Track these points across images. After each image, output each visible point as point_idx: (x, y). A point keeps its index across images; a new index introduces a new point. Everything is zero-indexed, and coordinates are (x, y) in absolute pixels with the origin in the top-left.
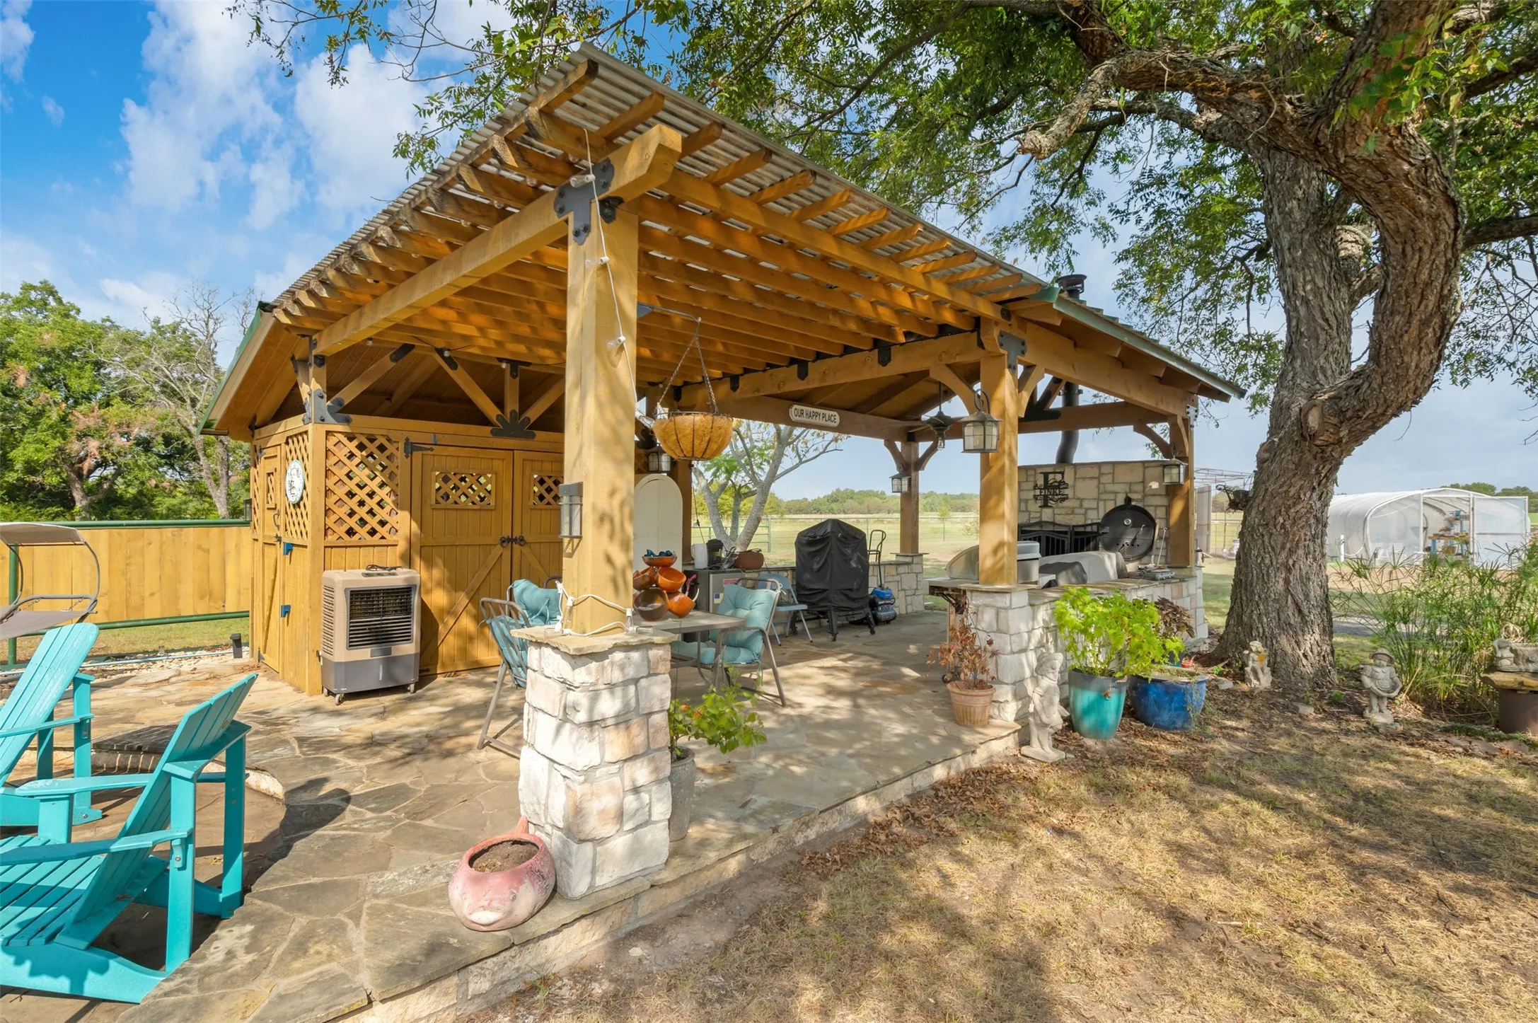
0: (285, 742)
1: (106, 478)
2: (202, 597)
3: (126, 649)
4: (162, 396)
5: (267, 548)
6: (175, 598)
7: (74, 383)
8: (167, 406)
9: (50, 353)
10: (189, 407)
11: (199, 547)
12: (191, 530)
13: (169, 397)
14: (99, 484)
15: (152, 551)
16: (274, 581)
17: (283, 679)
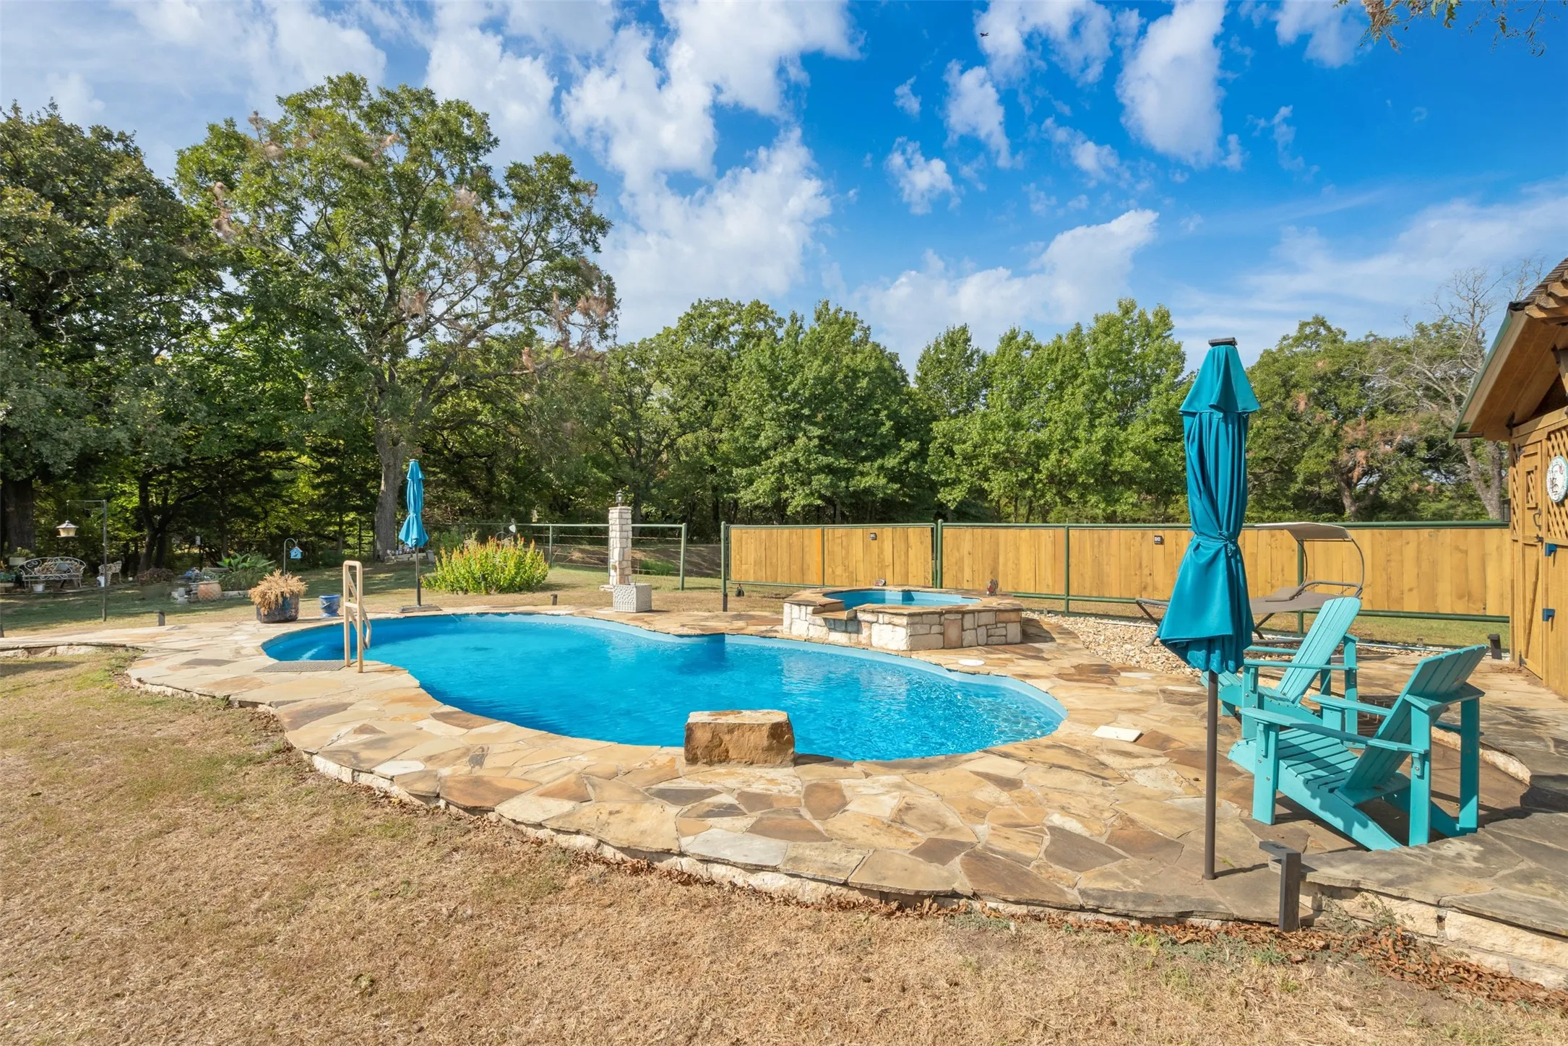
0: (1539, 739)
1: (1371, 485)
2: (1461, 597)
3: (1388, 638)
4: (1425, 400)
5: (1528, 549)
6: (1433, 596)
7: (1343, 401)
8: (1431, 408)
9: (1323, 378)
10: (1453, 407)
11: (1457, 548)
12: (1448, 531)
13: (1431, 399)
14: (1366, 491)
15: (1410, 551)
16: (1536, 583)
17: (1548, 687)
